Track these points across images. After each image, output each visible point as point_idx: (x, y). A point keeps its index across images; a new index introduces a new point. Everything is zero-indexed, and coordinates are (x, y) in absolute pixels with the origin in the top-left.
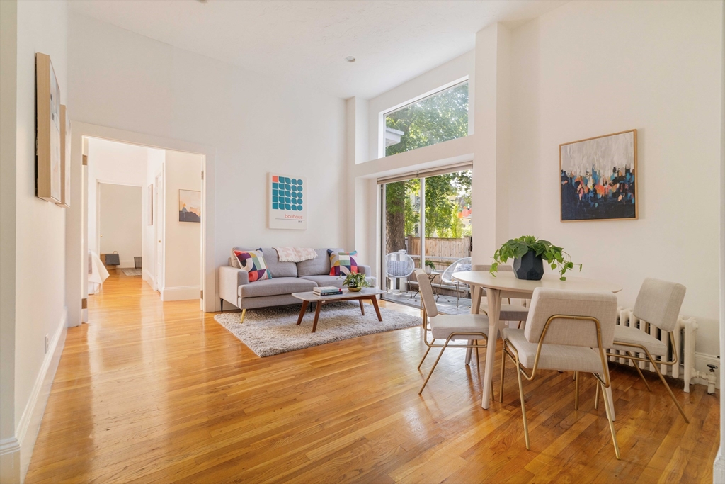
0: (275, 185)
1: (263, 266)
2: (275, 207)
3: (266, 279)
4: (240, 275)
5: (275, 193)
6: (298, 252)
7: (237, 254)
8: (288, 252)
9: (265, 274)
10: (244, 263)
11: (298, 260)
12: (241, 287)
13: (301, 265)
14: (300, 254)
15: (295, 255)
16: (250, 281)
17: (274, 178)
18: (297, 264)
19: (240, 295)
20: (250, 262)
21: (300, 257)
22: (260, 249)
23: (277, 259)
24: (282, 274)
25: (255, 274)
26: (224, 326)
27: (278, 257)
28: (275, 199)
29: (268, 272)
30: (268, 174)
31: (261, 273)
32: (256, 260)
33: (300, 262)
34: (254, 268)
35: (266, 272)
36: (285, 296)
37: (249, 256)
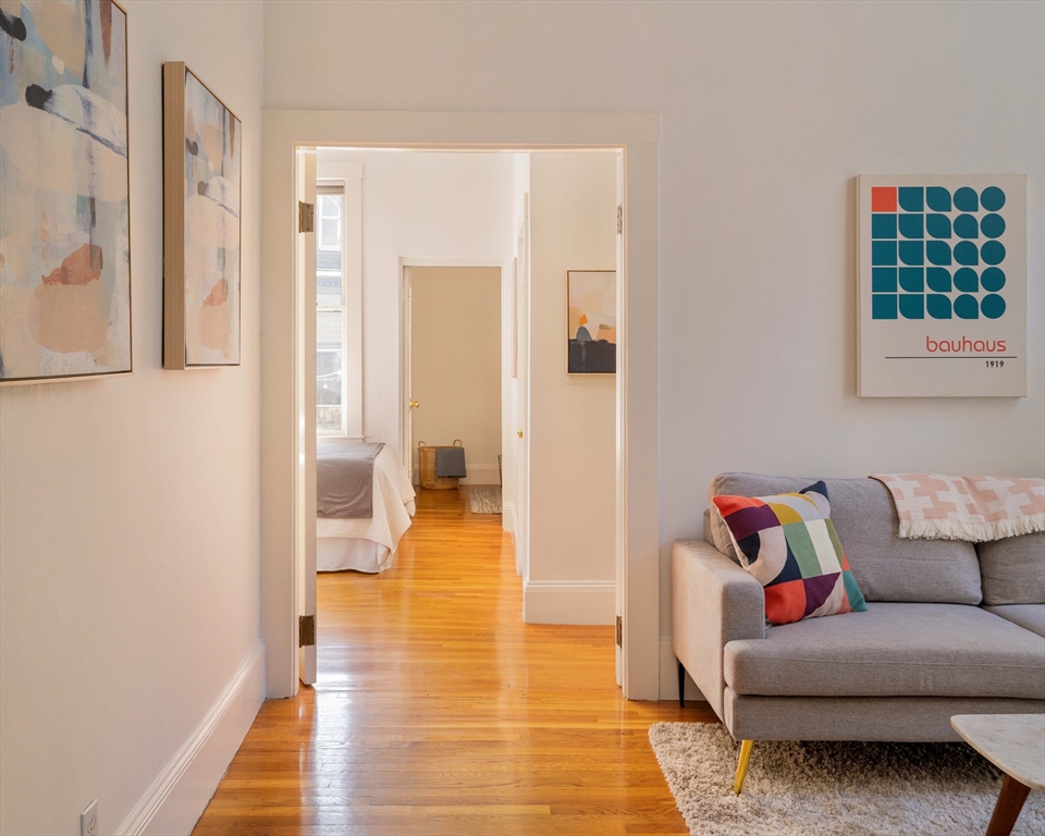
0: (881, 225)
1: (827, 561)
2: (883, 309)
3: (840, 612)
4: (732, 599)
5: (881, 253)
6: (988, 496)
7: (724, 508)
8: (942, 496)
9: (838, 593)
10: (751, 548)
11: (984, 533)
12: (734, 647)
13: (999, 556)
14: (992, 507)
15: (972, 509)
16: (775, 623)
17: (881, 195)
18: (979, 548)
19: (729, 680)
20: (773, 542)
21: (994, 518)
22: (820, 488)
23: (889, 527)
24: (912, 589)
25: (794, 593)
26: (673, 789)
27: (896, 520)
28: (882, 280)
29: (847, 584)
30: (853, 185)
31: (819, 588)
32: (798, 535)
33: (993, 543)
34: (791, 571)
35: (839, 584)
36: (922, 706)
37: (768, 518)
